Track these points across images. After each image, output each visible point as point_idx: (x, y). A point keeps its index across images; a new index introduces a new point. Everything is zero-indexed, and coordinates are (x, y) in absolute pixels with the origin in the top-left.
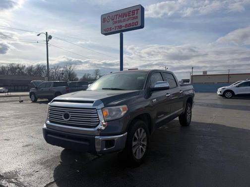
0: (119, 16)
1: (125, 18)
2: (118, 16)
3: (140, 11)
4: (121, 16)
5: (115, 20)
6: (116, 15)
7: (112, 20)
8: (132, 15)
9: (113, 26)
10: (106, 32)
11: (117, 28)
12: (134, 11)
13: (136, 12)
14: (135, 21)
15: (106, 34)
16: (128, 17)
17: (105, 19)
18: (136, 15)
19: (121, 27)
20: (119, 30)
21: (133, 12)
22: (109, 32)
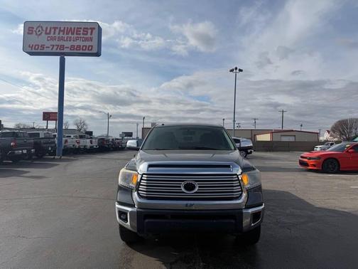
0: (60, 31)
1: (70, 35)
2: (57, 30)
3: (96, 32)
4: (63, 31)
5: (52, 35)
6: (55, 28)
7: (46, 33)
8: (83, 34)
9: (48, 44)
10: (33, 50)
11: (55, 47)
12: (87, 28)
13: (89, 31)
14: (88, 43)
15: (31, 54)
16: (75, 35)
17: (32, 29)
18: (89, 35)
19: (62, 47)
20: (58, 51)
21: (86, 30)
22: (39, 51)
